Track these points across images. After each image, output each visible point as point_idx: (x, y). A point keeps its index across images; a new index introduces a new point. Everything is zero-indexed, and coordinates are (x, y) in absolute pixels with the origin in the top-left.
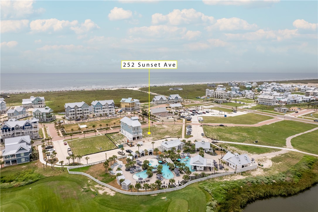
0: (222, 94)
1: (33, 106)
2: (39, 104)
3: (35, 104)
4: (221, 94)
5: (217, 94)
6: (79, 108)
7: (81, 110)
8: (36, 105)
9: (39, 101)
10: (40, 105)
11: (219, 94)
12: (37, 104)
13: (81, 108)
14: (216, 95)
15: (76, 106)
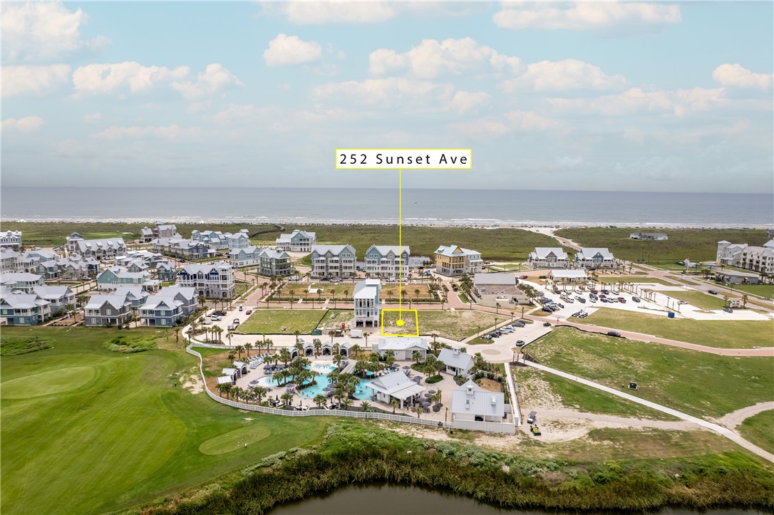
0: (764, 258)
1: (291, 247)
2: (301, 244)
3: (294, 244)
4: (761, 258)
5: (749, 257)
6: (334, 256)
7: (337, 261)
8: (296, 247)
9: (301, 240)
10: (303, 247)
11: (755, 258)
12: (297, 244)
13: (338, 256)
14: (748, 261)
15: (329, 252)
